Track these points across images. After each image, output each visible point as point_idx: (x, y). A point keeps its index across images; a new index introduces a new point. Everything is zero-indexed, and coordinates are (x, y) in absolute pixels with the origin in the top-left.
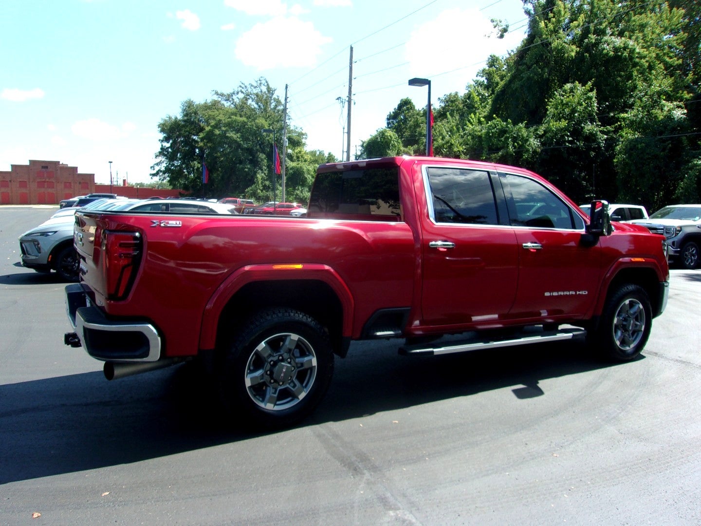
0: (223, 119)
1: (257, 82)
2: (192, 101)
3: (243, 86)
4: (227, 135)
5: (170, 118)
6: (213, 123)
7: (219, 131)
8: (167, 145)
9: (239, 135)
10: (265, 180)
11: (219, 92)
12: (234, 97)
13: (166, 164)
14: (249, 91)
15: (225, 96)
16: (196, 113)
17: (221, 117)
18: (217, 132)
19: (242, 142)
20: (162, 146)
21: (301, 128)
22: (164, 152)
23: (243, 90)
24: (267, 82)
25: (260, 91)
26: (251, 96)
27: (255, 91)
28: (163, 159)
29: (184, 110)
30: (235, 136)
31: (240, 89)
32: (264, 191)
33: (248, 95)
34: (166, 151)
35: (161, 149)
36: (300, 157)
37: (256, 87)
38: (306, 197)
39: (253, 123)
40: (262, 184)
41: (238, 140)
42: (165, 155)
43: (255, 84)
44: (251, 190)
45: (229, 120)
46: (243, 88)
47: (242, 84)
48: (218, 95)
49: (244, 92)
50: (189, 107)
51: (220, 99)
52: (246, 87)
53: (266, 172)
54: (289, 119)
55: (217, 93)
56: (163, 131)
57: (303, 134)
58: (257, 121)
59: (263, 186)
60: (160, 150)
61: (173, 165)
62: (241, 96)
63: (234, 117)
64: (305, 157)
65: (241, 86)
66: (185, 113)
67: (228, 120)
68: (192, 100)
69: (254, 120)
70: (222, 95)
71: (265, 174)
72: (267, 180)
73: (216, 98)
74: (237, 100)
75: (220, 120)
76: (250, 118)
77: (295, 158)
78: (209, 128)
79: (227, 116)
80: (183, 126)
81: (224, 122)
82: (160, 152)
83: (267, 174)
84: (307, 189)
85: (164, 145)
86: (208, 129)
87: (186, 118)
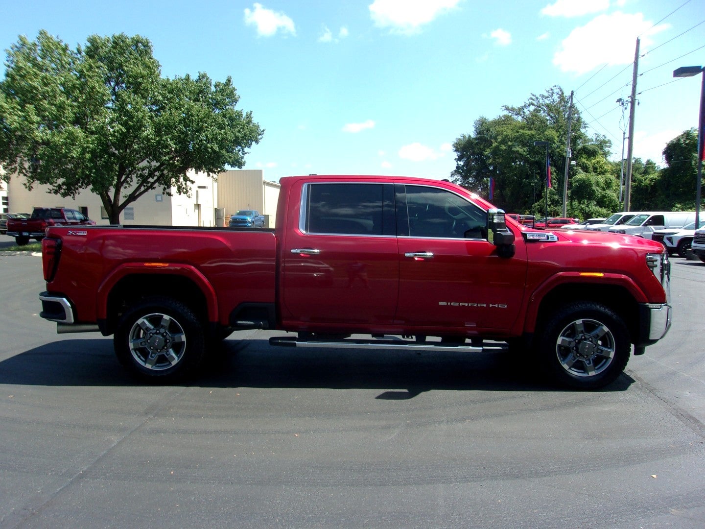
0: (509, 134)
1: (548, 91)
2: (485, 119)
3: (534, 98)
4: (514, 149)
5: (464, 137)
6: (499, 139)
7: (505, 146)
8: (461, 163)
9: (525, 149)
10: (554, 194)
11: (510, 107)
12: (525, 110)
13: (461, 181)
14: (541, 102)
15: (516, 110)
16: (488, 130)
17: (508, 132)
18: (503, 147)
19: (528, 156)
20: (458, 164)
21: (603, 136)
22: (460, 170)
23: (534, 102)
24: (561, 90)
25: (552, 101)
26: (542, 107)
27: (547, 102)
28: (458, 177)
29: (476, 129)
30: (521, 150)
31: (531, 101)
32: (552, 206)
33: (539, 107)
34: (461, 170)
35: (457, 167)
36: (598, 168)
37: (547, 97)
38: (592, 211)
39: (541, 135)
40: (550, 199)
41: (525, 153)
42: (460, 173)
43: (546, 94)
44: (538, 205)
45: (517, 134)
46: (533, 100)
47: (533, 95)
48: (508, 110)
49: (536, 104)
50: (482, 125)
51: (510, 114)
52: (537, 98)
53: (556, 186)
54: (585, 127)
55: (507, 109)
56: (457, 150)
57: (606, 142)
58: (546, 133)
59: (551, 201)
60: (455, 169)
61: (468, 182)
62: (532, 108)
63: (521, 131)
64: (605, 167)
65: (531, 99)
66: (478, 131)
67: (515, 134)
68: (485, 117)
69: (543, 132)
70: (513, 110)
71: (554, 188)
72: (556, 194)
73: (506, 113)
74: (529, 112)
75: (507, 135)
76: (539, 130)
77: (591, 169)
78: (496, 144)
79: (515, 131)
80: (477, 144)
81: (510, 137)
82: (455, 171)
83: (556, 188)
84: (595, 203)
85: (459, 164)
86: (494, 145)
87: (479, 136)
